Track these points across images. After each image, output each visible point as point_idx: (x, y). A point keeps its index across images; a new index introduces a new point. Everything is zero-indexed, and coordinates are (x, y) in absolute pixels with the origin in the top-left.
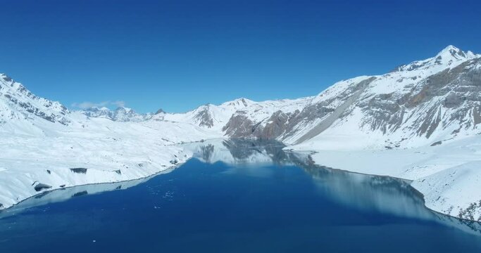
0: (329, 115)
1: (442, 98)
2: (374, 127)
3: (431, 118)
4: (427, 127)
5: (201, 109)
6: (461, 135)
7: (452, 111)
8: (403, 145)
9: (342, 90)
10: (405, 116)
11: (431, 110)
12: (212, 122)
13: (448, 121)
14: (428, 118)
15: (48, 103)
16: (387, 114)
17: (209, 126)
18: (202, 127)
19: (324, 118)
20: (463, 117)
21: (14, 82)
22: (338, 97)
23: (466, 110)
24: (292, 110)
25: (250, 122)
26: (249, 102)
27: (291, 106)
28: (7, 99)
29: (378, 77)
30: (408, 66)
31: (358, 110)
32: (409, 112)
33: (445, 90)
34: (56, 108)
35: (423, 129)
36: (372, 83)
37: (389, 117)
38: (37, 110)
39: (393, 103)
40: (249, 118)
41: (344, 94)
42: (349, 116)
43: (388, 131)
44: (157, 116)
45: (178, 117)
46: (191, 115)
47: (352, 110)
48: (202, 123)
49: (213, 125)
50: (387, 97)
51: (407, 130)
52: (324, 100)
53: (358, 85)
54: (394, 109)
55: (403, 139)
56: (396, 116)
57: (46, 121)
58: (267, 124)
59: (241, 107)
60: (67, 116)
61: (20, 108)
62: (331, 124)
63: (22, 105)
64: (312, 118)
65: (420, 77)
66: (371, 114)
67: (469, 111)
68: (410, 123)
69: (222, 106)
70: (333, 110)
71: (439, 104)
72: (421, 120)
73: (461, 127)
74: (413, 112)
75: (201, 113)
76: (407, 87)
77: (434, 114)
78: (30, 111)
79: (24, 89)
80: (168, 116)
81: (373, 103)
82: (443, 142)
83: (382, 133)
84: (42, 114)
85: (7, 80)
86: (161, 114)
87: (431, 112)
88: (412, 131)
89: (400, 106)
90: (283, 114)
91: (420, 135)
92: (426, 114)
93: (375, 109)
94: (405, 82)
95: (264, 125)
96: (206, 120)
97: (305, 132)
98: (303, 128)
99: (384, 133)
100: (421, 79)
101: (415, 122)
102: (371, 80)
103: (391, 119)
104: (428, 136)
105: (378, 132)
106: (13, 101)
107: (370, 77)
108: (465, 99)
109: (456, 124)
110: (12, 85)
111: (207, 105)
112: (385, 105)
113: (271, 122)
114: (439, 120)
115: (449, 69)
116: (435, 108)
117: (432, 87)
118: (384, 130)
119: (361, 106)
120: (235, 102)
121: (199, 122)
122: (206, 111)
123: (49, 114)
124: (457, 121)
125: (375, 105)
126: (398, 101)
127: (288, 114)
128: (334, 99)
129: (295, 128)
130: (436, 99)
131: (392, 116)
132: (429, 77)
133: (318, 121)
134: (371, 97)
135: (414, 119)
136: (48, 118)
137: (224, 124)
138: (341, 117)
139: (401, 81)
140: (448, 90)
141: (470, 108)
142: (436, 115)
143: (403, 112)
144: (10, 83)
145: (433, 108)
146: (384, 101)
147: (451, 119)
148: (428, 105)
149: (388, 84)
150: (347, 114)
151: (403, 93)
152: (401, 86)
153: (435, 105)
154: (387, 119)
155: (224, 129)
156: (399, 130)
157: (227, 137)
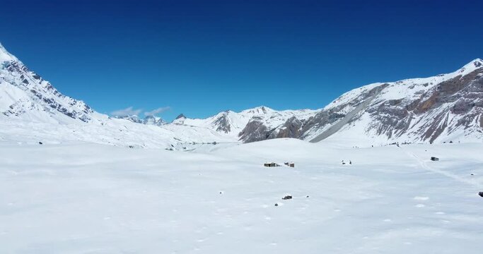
0: (339, 120)
2: (380, 132)
3: (437, 124)
4: (432, 133)
5: (220, 115)
7: (459, 117)
9: (354, 97)
10: (413, 122)
11: (438, 116)
12: (229, 127)
13: (454, 127)
14: (434, 125)
15: (72, 102)
16: (395, 120)
17: (226, 132)
18: (219, 132)
19: (334, 124)
20: (469, 122)
21: (42, 80)
22: (350, 104)
23: (473, 116)
24: (306, 118)
25: (265, 128)
27: (305, 115)
28: (33, 94)
29: (391, 84)
31: (367, 114)
32: (417, 118)
33: (455, 97)
34: (80, 106)
35: (428, 134)
37: (397, 122)
38: (60, 106)
39: (401, 108)
40: (265, 124)
41: (356, 100)
42: (357, 121)
43: (393, 135)
44: (177, 121)
45: (197, 122)
46: (210, 120)
47: (361, 116)
48: (220, 128)
49: (230, 131)
50: (396, 102)
51: (412, 135)
52: (336, 106)
53: (370, 92)
54: (402, 114)
56: (403, 122)
57: (67, 117)
58: (281, 130)
59: (256, 114)
60: (89, 115)
61: (43, 103)
62: (340, 129)
63: (46, 101)
64: (322, 124)
65: (432, 84)
66: (379, 119)
67: (476, 117)
68: (416, 129)
69: (242, 113)
70: (344, 116)
71: (447, 110)
72: (428, 126)
74: (421, 118)
75: (220, 119)
76: (417, 93)
77: (441, 119)
78: (53, 107)
79: (51, 87)
80: (188, 121)
81: (382, 108)
83: (387, 137)
84: (64, 110)
85: (36, 77)
86: (182, 119)
87: (438, 118)
88: (416, 136)
89: (409, 112)
90: (297, 121)
91: (424, 140)
92: (433, 120)
93: (383, 115)
94: (417, 89)
95: (278, 131)
96: (224, 125)
97: (314, 137)
98: (313, 133)
99: (390, 137)
100: (433, 86)
101: (422, 127)
102: (384, 86)
103: (397, 125)
104: (431, 141)
105: (384, 137)
106: (38, 96)
107: (383, 84)
108: (474, 105)
109: (461, 130)
110: (40, 83)
111: (227, 111)
112: (394, 110)
113: (284, 128)
114: (445, 126)
115: (460, 76)
116: (443, 114)
117: (442, 93)
118: (390, 135)
119: (370, 111)
120: (255, 110)
121: (217, 127)
122: (224, 117)
123: (70, 110)
124: (462, 127)
125: (384, 111)
126: (407, 107)
127: (302, 121)
128: (345, 105)
129: (306, 133)
130: (445, 105)
131: (399, 121)
132: (440, 84)
133: (328, 126)
134: (381, 103)
135: (420, 124)
136: (70, 115)
137: (241, 130)
138: (350, 122)
139: (412, 87)
140: (459, 96)
141: (478, 114)
142: (443, 120)
143: (411, 118)
144: (39, 81)
145: (441, 114)
146: (393, 107)
147: (457, 125)
148: (436, 111)
149: (402, 90)
150: (355, 119)
151: (413, 99)
152: (412, 92)
153: (444, 111)
154: (394, 124)
155: (240, 134)
156: (404, 135)
157: (241, 142)
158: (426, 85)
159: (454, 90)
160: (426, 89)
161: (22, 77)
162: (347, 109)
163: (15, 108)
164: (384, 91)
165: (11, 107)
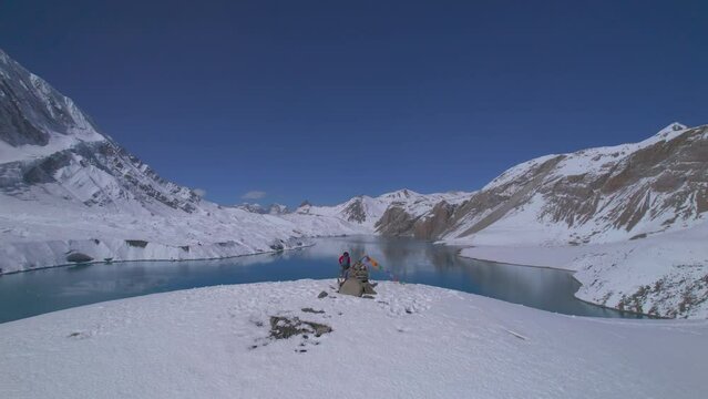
0: (502, 204)
1: (653, 179)
3: (635, 205)
4: (629, 217)
5: (352, 201)
6: (678, 225)
7: (665, 196)
8: (594, 240)
9: (520, 173)
10: (601, 204)
11: (635, 195)
12: (363, 216)
13: (659, 209)
14: (630, 207)
15: (176, 188)
16: (577, 201)
17: (360, 222)
18: (351, 222)
19: (495, 209)
20: (680, 203)
21: (142, 164)
22: (515, 182)
23: (686, 193)
24: (459, 202)
25: (406, 215)
27: (457, 198)
28: (126, 180)
29: (569, 155)
31: (539, 195)
32: (607, 199)
33: (657, 169)
34: (185, 194)
36: (561, 163)
37: (579, 204)
38: (159, 194)
39: (585, 186)
40: (407, 210)
41: (523, 178)
42: (525, 206)
43: (576, 223)
44: (301, 210)
45: (325, 211)
46: (341, 208)
47: (531, 197)
48: (352, 217)
49: (364, 220)
50: (577, 179)
51: (601, 221)
52: (498, 186)
53: (543, 166)
54: (586, 194)
55: (594, 233)
56: (588, 204)
57: (165, 206)
58: (427, 218)
59: (397, 199)
60: (194, 205)
61: (138, 190)
62: (503, 215)
63: (143, 187)
64: (480, 209)
65: (623, 153)
66: (555, 201)
67: (690, 196)
68: (605, 212)
70: (508, 198)
71: (647, 188)
72: (621, 208)
73: (677, 216)
74: (612, 199)
75: (352, 206)
76: (605, 166)
77: (639, 201)
78: (151, 195)
79: (151, 172)
80: (315, 210)
81: (558, 187)
82: (648, 236)
83: (567, 225)
84: (164, 199)
85: (134, 161)
86: (307, 207)
87: (636, 198)
88: (607, 223)
89: (595, 191)
90: (448, 205)
91: (619, 228)
92: (628, 200)
93: (560, 195)
94: (603, 161)
95: (424, 219)
96: (357, 214)
97: (471, 226)
98: (469, 222)
99: (570, 225)
100: (625, 156)
101: (613, 211)
102: (559, 159)
103: (581, 207)
104: (628, 229)
105: (562, 224)
106: (133, 182)
107: (558, 155)
109: (670, 213)
110: (139, 167)
111: (361, 196)
112: (575, 189)
113: (432, 215)
114: (646, 207)
115: (664, 141)
116: (641, 193)
117: (639, 165)
118: (570, 222)
119: (543, 191)
120: (395, 193)
121: (348, 216)
122: (358, 203)
123: (171, 199)
124: (672, 209)
125: (560, 191)
126: (592, 184)
127: (454, 206)
128: (510, 185)
129: (459, 222)
130: (644, 181)
131: (583, 203)
132: (636, 152)
133: (487, 212)
134: (557, 180)
135: (612, 206)
136: (170, 204)
137: (378, 219)
138: (516, 206)
140: (662, 169)
141: (693, 190)
142: (643, 200)
143: (598, 199)
144: (137, 165)
145: (638, 192)
146: (573, 185)
147: (664, 207)
148: (632, 189)
149: (579, 164)
150: (524, 203)
151: (599, 174)
152: (598, 165)
153: (642, 189)
154: (575, 207)
155: (377, 225)
156: (590, 221)
157: (378, 234)
158: (616, 155)
159: (656, 161)
160: (616, 160)
161: (116, 160)
162: (512, 189)
163: (99, 197)
165: (95, 196)
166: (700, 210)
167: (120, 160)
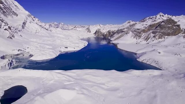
0: (123, 33)
2: (134, 38)
5: (87, 27)
6: (154, 42)
7: (154, 35)
15: (45, 24)
16: (138, 34)
17: (90, 33)
18: (88, 33)
19: (122, 34)
20: (156, 37)
21: (36, 18)
23: (157, 35)
25: (102, 32)
26: (101, 26)
28: (36, 24)
30: (148, 18)
32: (144, 34)
33: (153, 29)
34: (48, 26)
35: (146, 39)
38: (44, 27)
41: (128, 27)
42: (128, 34)
43: (137, 39)
44: (74, 29)
45: (80, 29)
46: (84, 29)
50: (139, 29)
52: (122, 28)
53: (132, 25)
54: (140, 33)
55: (141, 42)
56: (140, 35)
57: (47, 30)
60: (51, 29)
62: (124, 36)
63: (40, 26)
66: (134, 34)
69: (94, 26)
70: (125, 32)
72: (146, 37)
75: (87, 29)
76: (144, 27)
78: (42, 27)
79: (39, 20)
80: (78, 29)
81: (135, 31)
82: (150, 43)
87: (149, 35)
88: (143, 40)
90: (111, 31)
91: (145, 41)
92: (147, 35)
93: (135, 33)
95: (105, 34)
96: (89, 30)
98: (116, 36)
100: (148, 25)
104: (147, 41)
105: (135, 39)
106: (38, 24)
108: (158, 32)
109: (154, 39)
111: (89, 26)
113: (107, 33)
114: (150, 37)
115: (155, 23)
116: (150, 34)
117: (150, 28)
119: (132, 31)
120: (97, 25)
121: (87, 31)
122: (89, 28)
123: (47, 28)
125: (135, 32)
126: (141, 31)
128: (125, 28)
129: (114, 35)
130: (151, 31)
132: (150, 25)
133: (120, 34)
134: (135, 29)
135: (144, 36)
137: (94, 32)
138: (126, 34)
143: (142, 34)
146: (138, 31)
147: (153, 37)
149: (140, 26)
150: (128, 33)
151: (143, 29)
152: (143, 26)
154: (138, 36)
155: (94, 34)
156: (140, 39)
157: (95, 36)
158: (146, 25)
159: (153, 27)
160: (146, 26)
161: (32, 19)
162: (125, 30)
164: (135, 25)
166: (158, 39)
167: (33, 19)
